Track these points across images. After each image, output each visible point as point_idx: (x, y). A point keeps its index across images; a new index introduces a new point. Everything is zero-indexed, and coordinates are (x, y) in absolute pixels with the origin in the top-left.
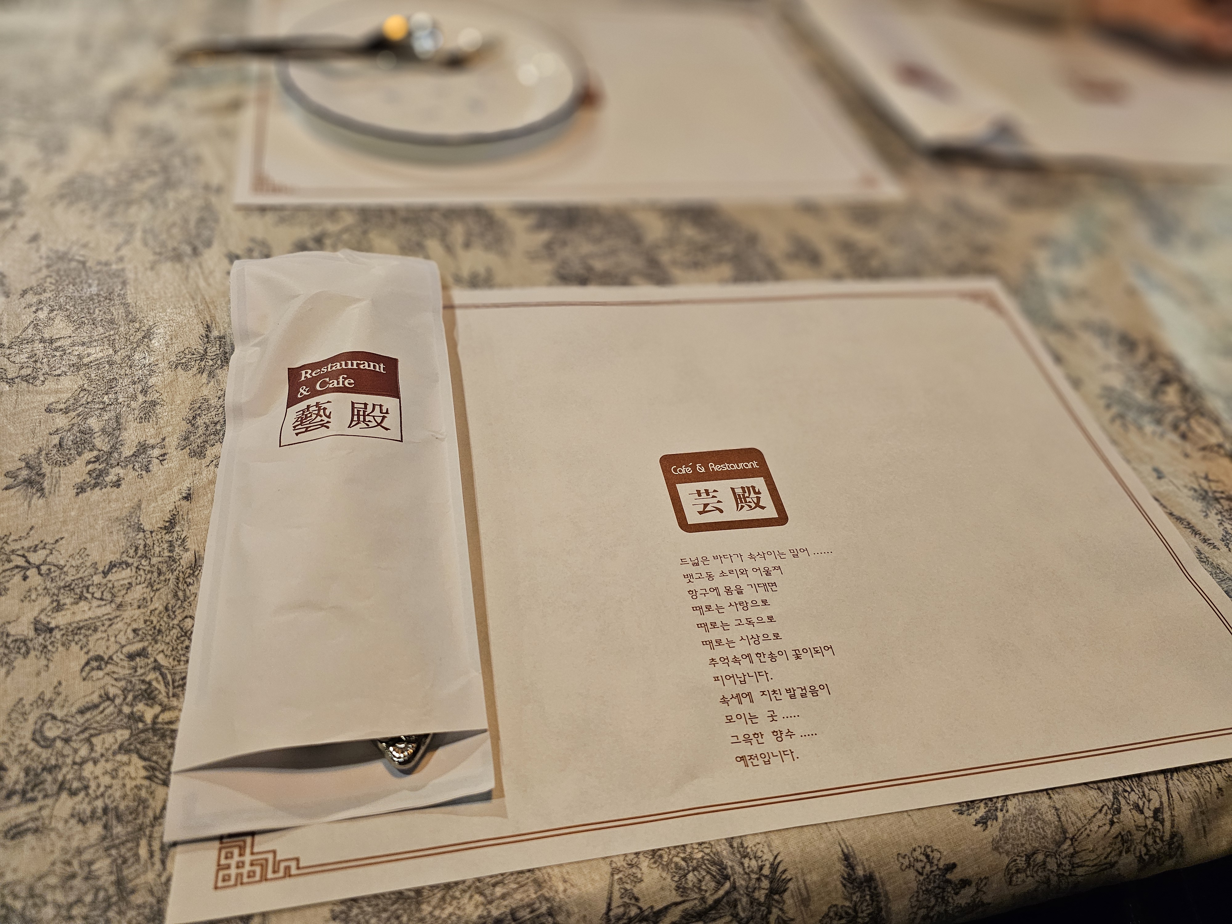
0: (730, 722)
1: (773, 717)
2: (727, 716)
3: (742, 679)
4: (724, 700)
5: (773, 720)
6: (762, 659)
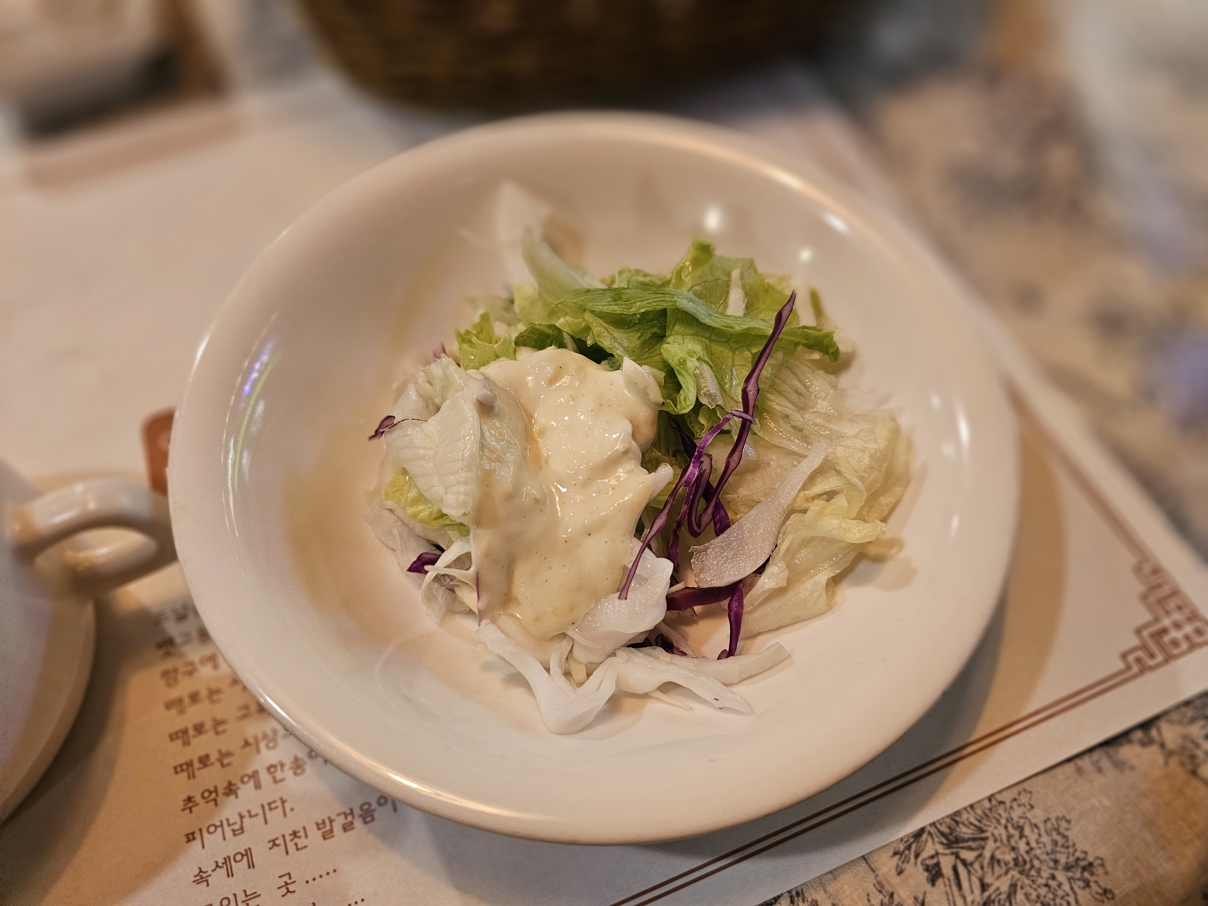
1: (288, 887)
3: (237, 827)
5: (288, 891)
6: (279, 775)
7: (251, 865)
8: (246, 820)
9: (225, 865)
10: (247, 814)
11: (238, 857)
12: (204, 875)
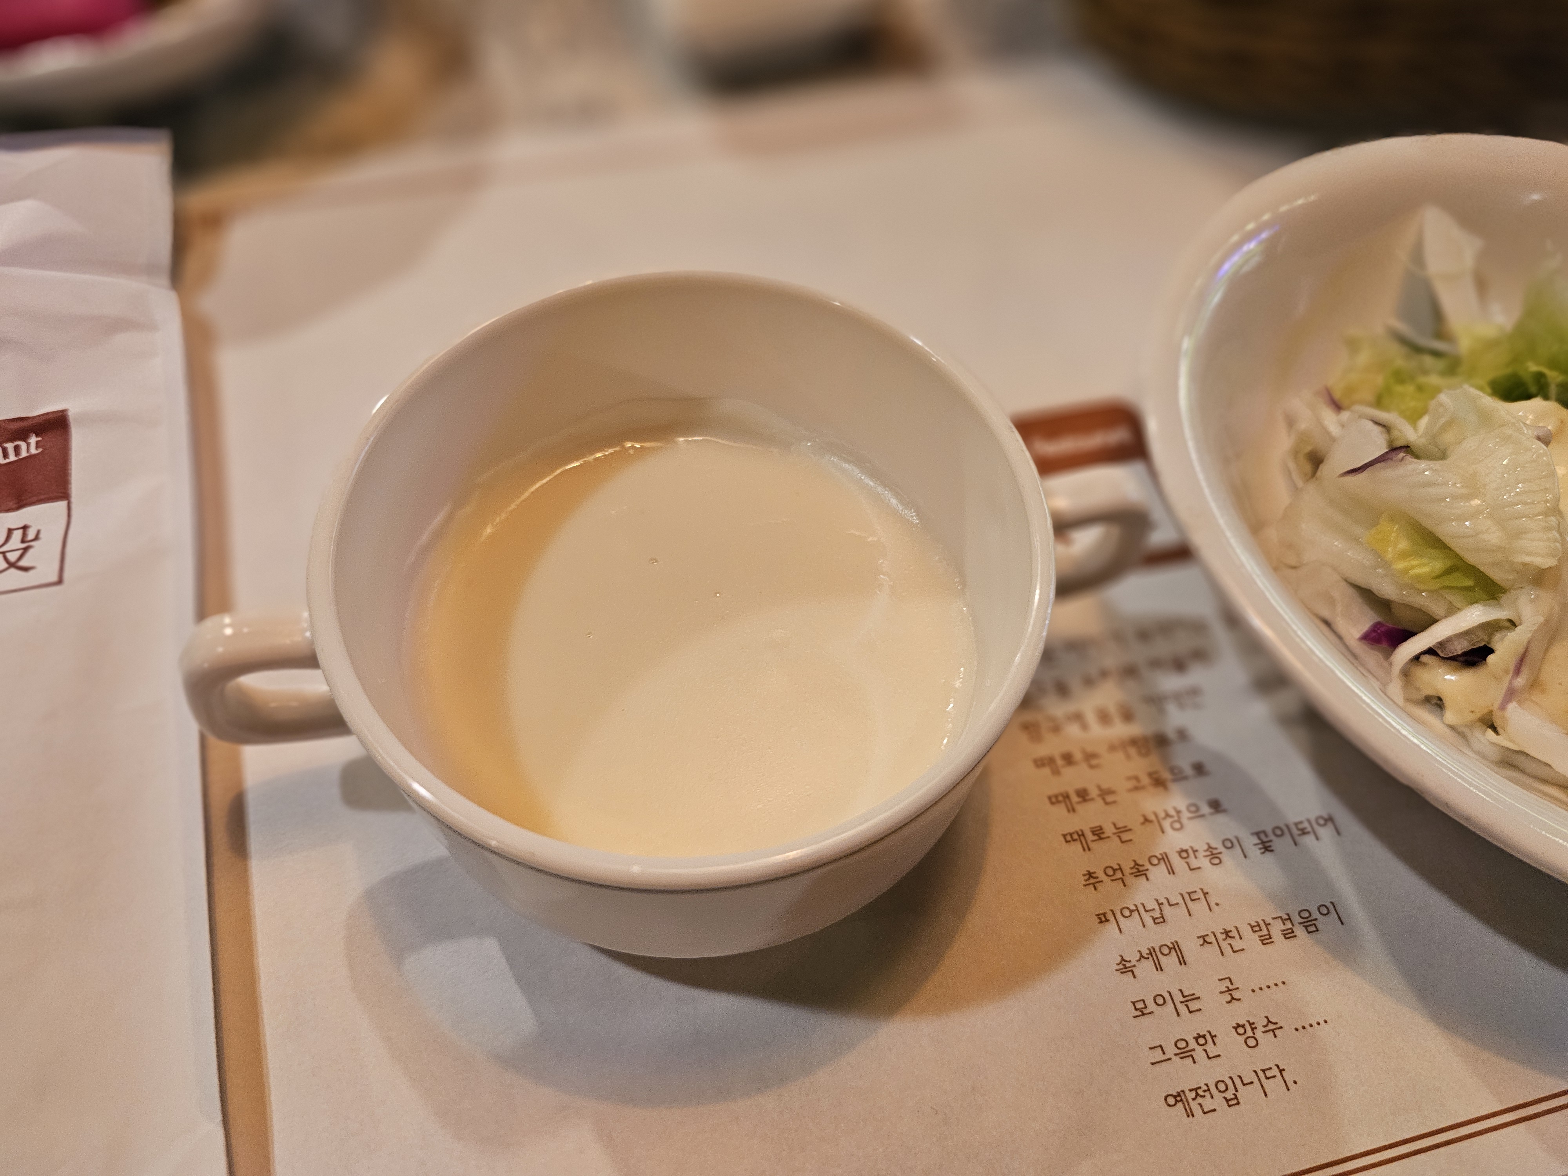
0: (1143, 1014)
1: (1231, 994)
2: (1134, 1003)
3: (1157, 914)
4: (1125, 967)
5: (1233, 998)
6: (1194, 863)
7: (1183, 961)
8: (1166, 907)
9: (1150, 956)
10: (1165, 902)
11: (1166, 951)
12: (1128, 965)
